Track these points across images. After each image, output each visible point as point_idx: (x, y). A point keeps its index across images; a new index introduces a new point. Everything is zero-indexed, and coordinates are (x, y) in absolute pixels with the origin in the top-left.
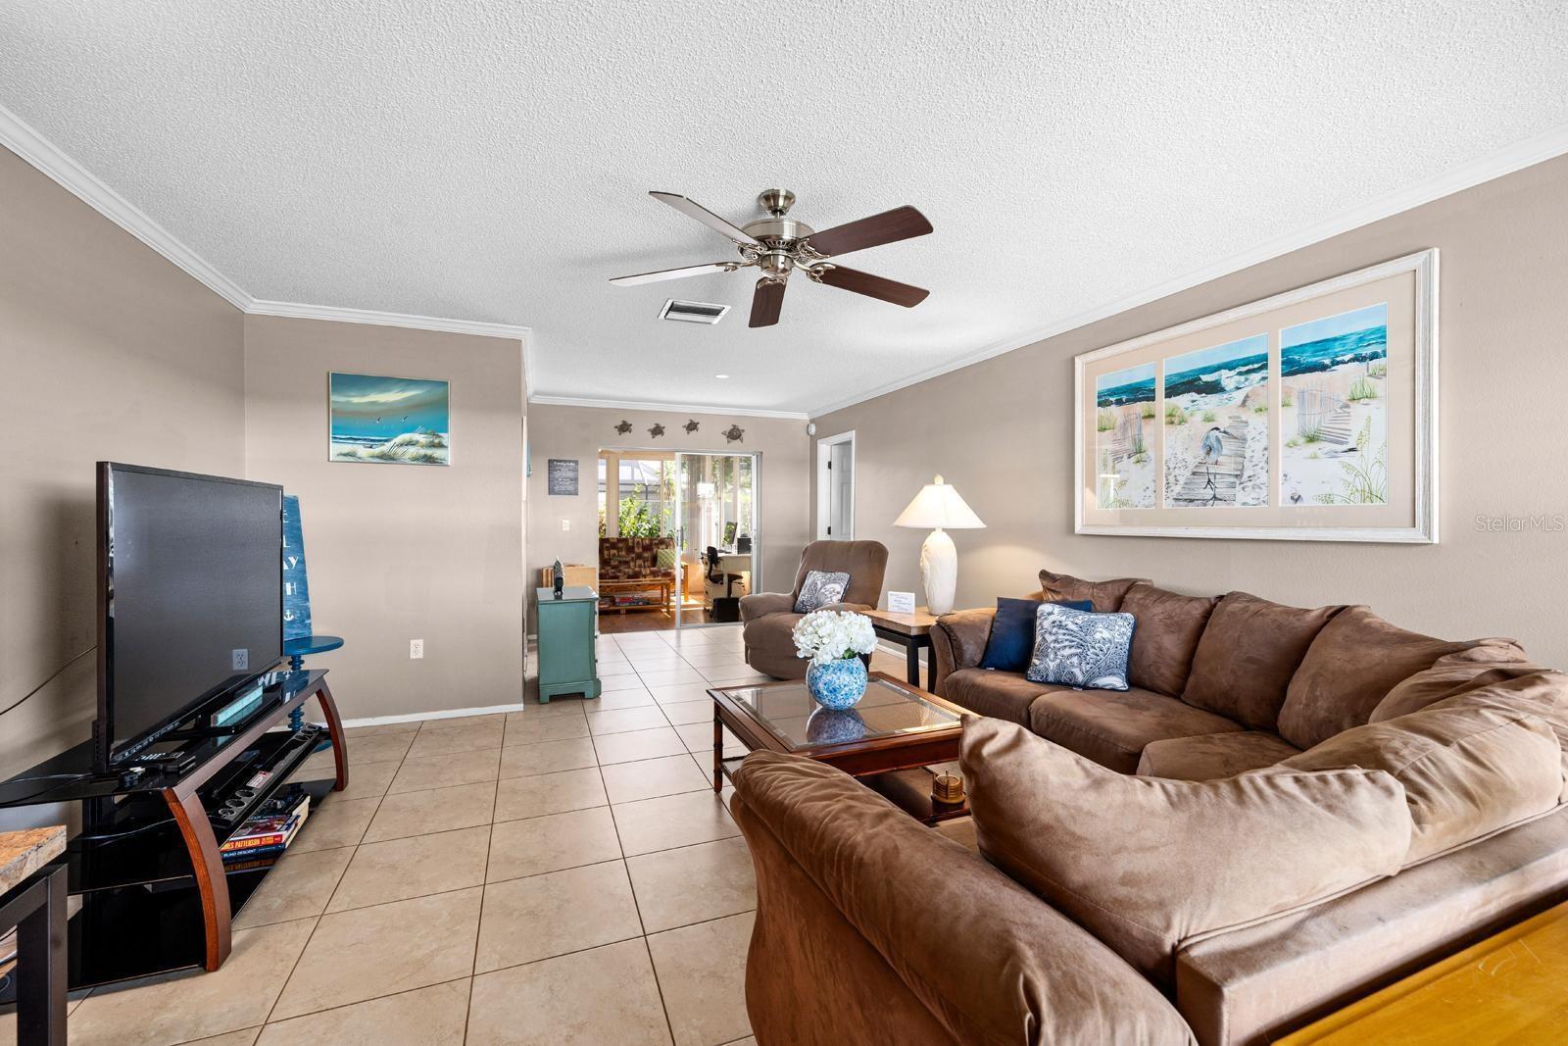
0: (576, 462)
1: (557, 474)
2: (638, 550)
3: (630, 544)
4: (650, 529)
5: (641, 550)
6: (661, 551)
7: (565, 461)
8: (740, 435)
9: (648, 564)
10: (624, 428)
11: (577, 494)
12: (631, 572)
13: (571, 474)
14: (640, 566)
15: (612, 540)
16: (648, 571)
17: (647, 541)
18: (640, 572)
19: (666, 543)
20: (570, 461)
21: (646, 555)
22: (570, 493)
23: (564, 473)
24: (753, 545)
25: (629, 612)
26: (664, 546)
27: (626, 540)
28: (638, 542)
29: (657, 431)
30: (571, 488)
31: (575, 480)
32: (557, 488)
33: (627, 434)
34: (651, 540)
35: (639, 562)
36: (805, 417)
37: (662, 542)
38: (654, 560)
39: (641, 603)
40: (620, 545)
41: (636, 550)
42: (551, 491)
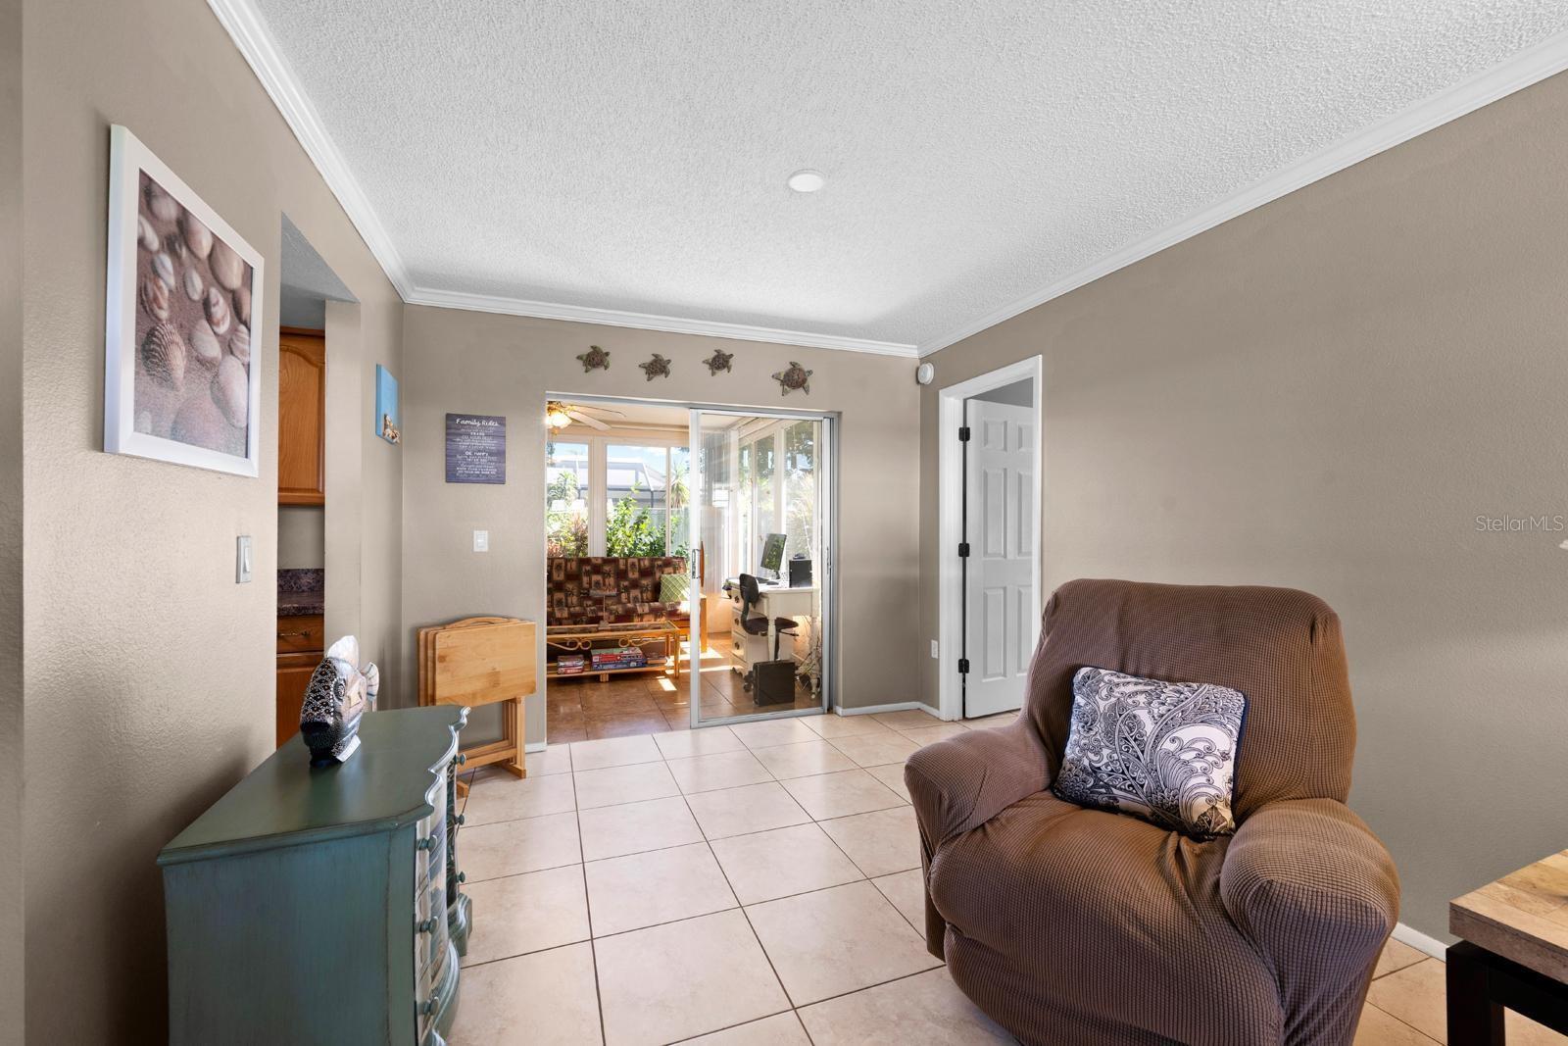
0: (501, 421)
1: (463, 443)
2: (633, 575)
3: (622, 567)
4: (652, 544)
5: (636, 575)
6: (667, 577)
7: (479, 418)
8: (804, 381)
9: (648, 595)
10: (595, 359)
11: (502, 482)
12: (620, 609)
13: (490, 444)
14: (636, 599)
15: (594, 561)
16: (646, 609)
17: (647, 563)
18: (634, 610)
19: (674, 564)
20: (488, 418)
21: (644, 582)
22: (488, 480)
23: (477, 441)
24: (816, 572)
25: (614, 678)
26: (671, 570)
27: (616, 560)
28: (633, 564)
29: (657, 367)
30: (491, 470)
31: (500, 454)
32: (460, 470)
33: (599, 371)
34: (652, 560)
35: (635, 593)
36: (911, 352)
37: (668, 563)
38: (657, 589)
39: (633, 664)
40: (607, 568)
41: (631, 575)
42: (451, 476)
